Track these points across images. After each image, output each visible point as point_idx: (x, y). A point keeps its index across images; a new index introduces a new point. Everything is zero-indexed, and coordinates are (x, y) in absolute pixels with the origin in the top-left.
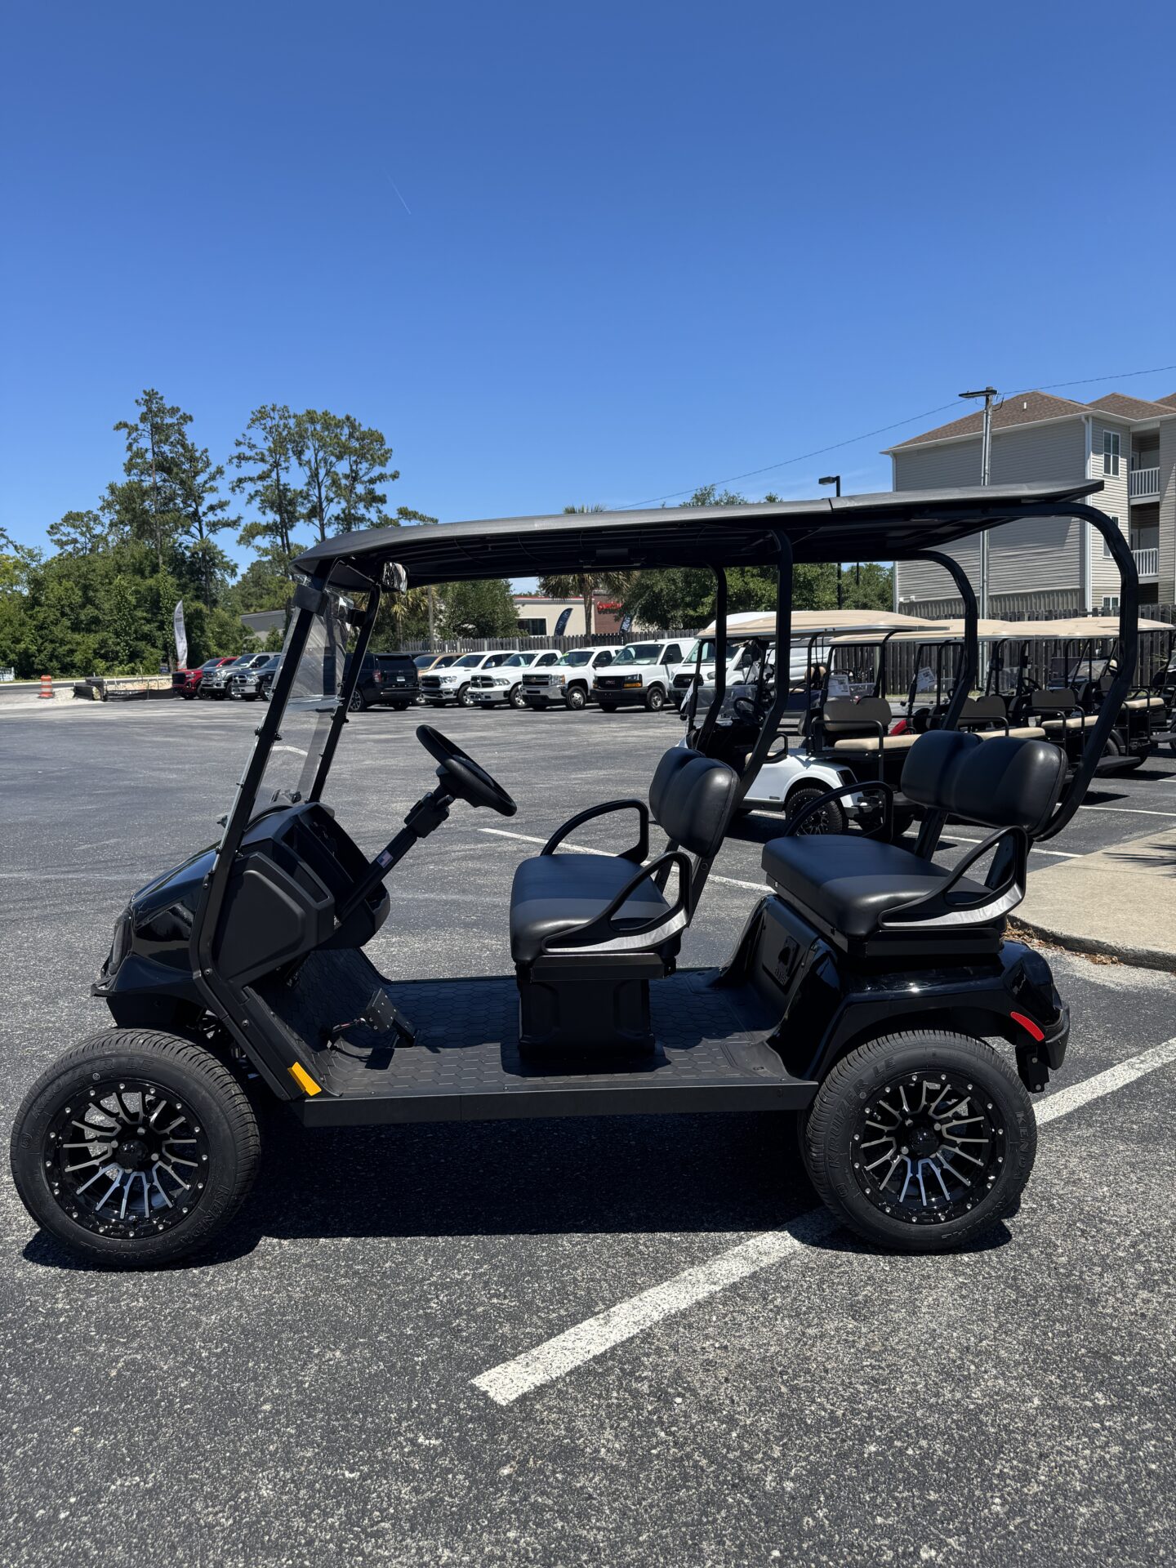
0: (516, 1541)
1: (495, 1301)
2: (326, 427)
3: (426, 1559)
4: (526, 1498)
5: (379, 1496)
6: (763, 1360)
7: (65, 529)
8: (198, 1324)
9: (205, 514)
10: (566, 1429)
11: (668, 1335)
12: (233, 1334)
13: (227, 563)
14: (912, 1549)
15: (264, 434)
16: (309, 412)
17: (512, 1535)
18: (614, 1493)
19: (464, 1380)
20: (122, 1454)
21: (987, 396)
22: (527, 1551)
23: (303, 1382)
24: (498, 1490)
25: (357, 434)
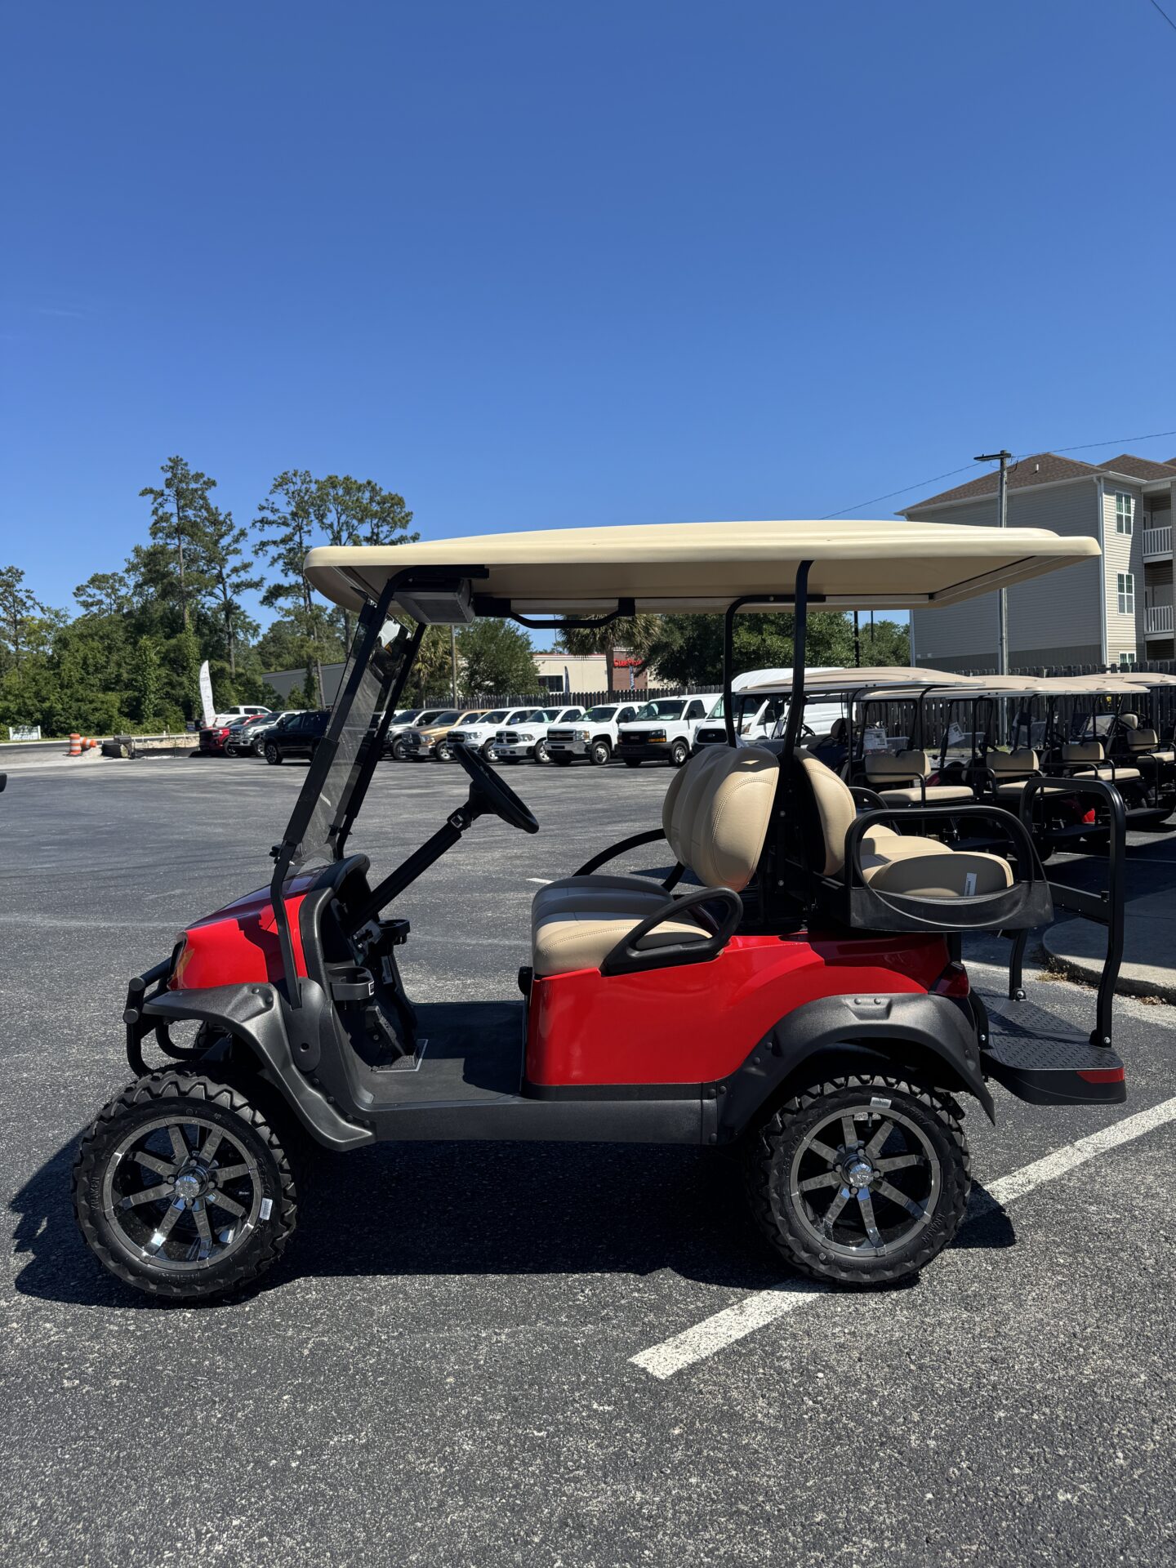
0: (698, 1486)
1: (636, 1294)
2: (348, 491)
3: (622, 1499)
4: (700, 1452)
5: (569, 1450)
6: (890, 1343)
7: (91, 591)
8: (372, 1313)
9: (228, 576)
10: (724, 1398)
11: (800, 1323)
12: (405, 1321)
13: (250, 623)
14: (1049, 1493)
15: (286, 499)
16: (331, 478)
17: (693, 1480)
18: (776, 1449)
19: (624, 1359)
20: (333, 1417)
21: (1002, 459)
22: (710, 1494)
23: (479, 1360)
24: (673, 1446)
25: (378, 498)
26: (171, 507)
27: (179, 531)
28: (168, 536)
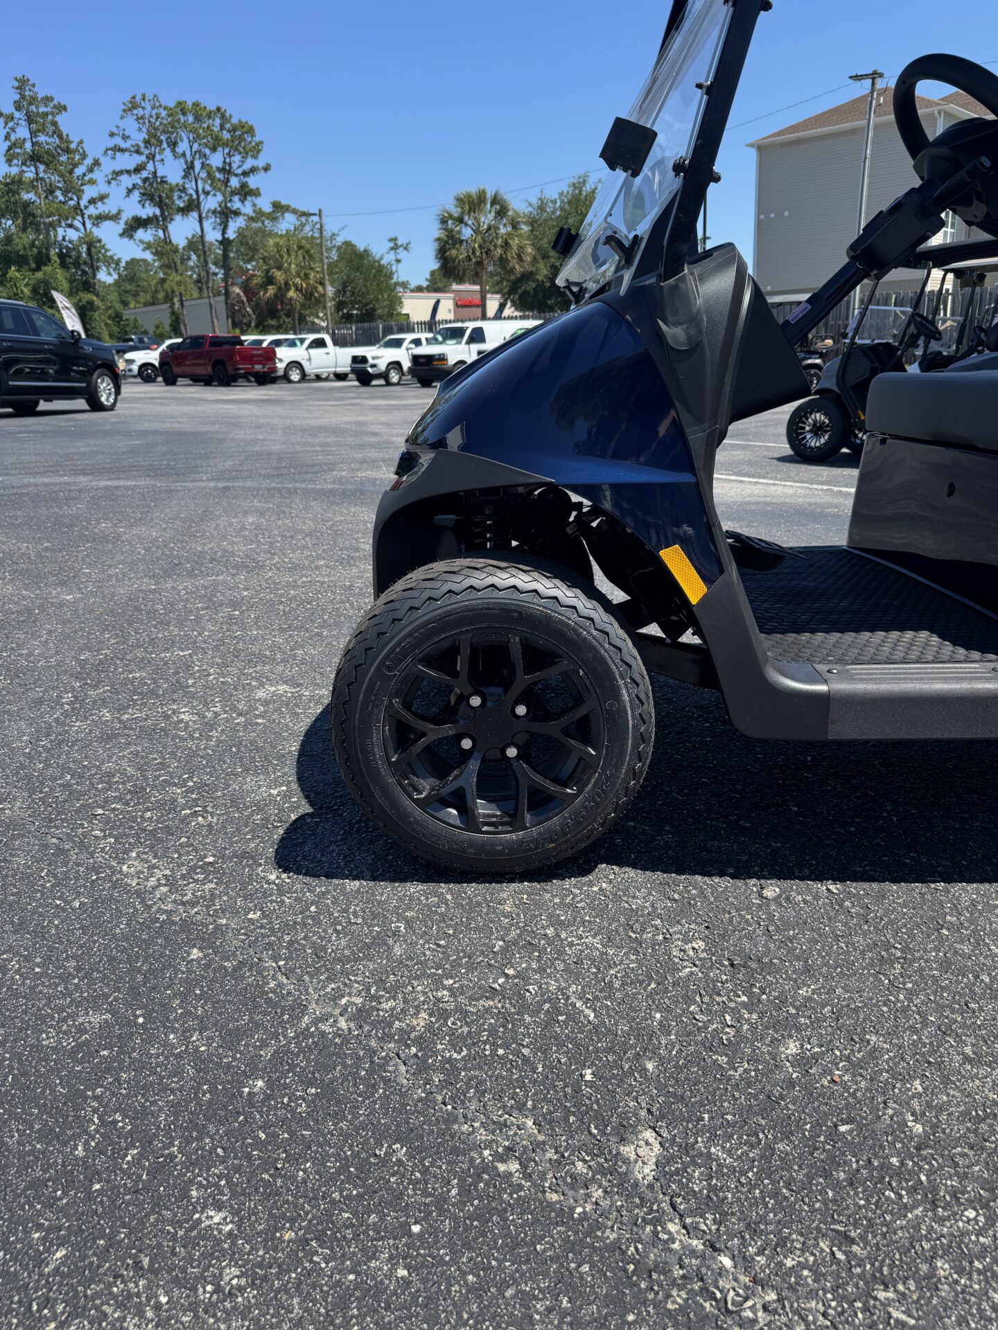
9: (86, 207)
13: (111, 257)
15: (136, 125)
16: (180, 103)
21: (873, 79)
25: (228, 126)
26: (23, 132)
27: (35, 158)
28: (24, 164)
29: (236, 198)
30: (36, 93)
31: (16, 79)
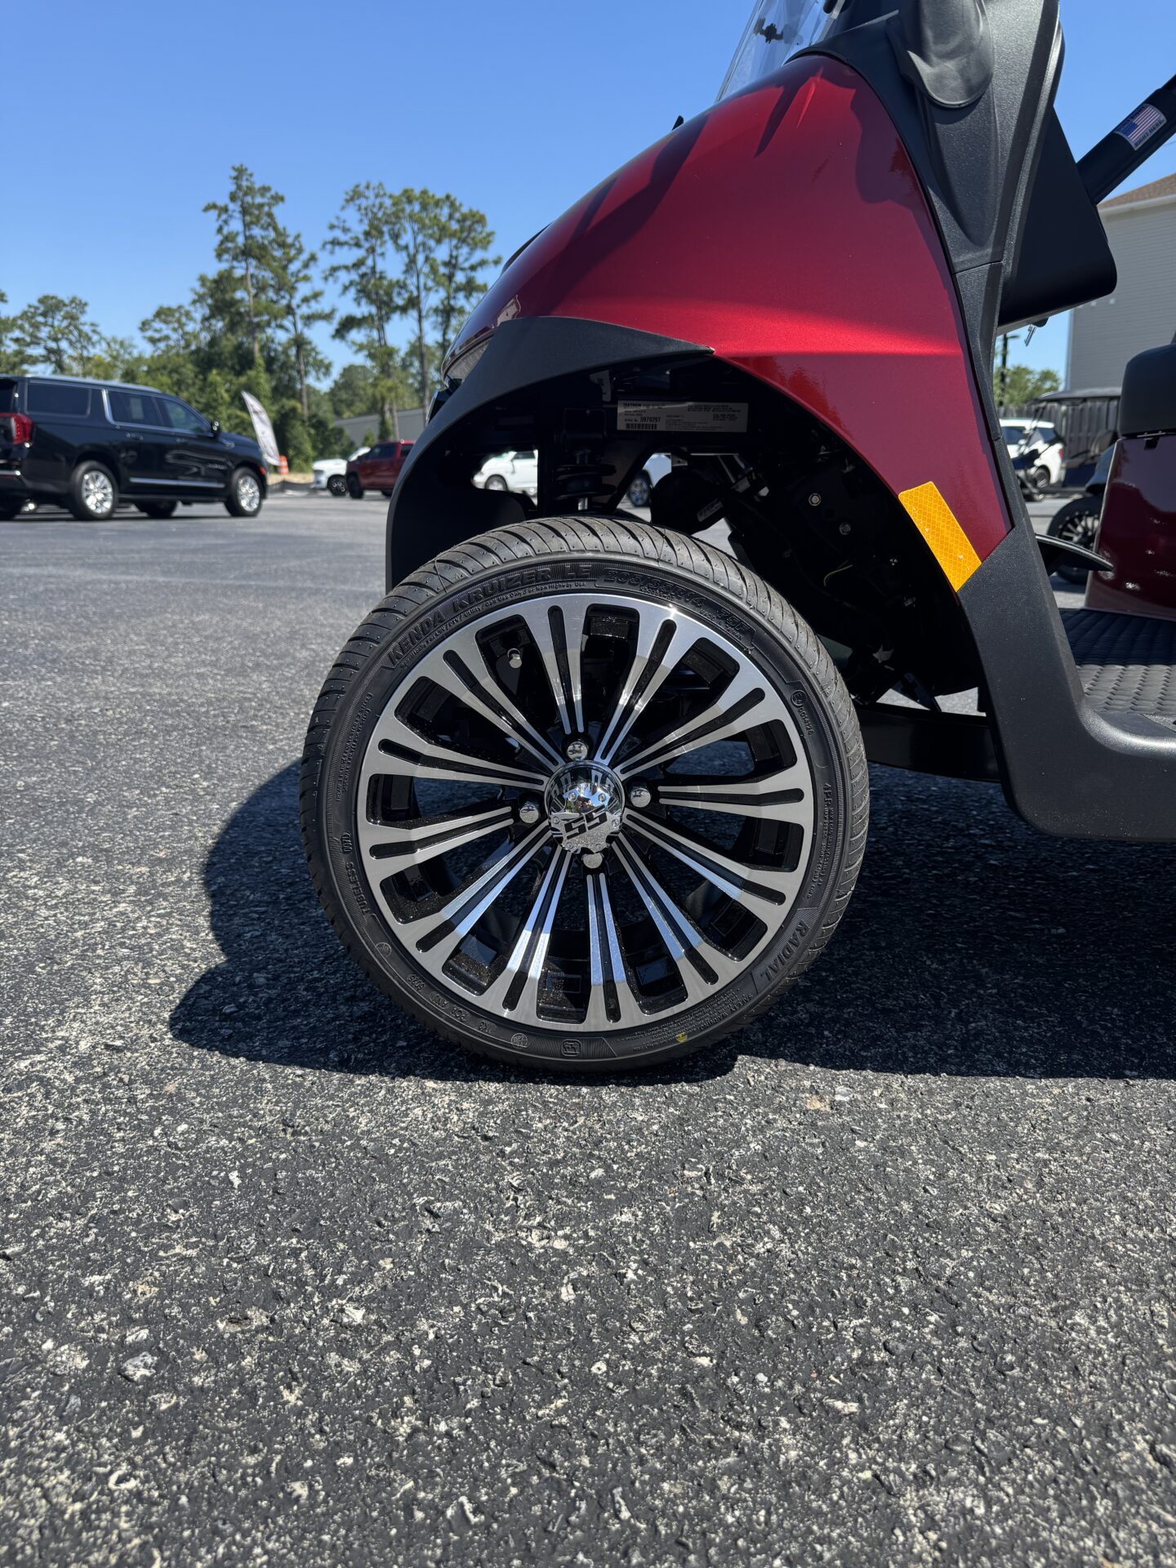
2: (424, 207)
7: (157, 325)
9: (298, 306)
13: (321, 361)
15: (357, 216)
16: (406, 191)
25: (457, 215)
26: (236, 225)
27: (246, 253)
28: (235, 258)
29: (461, 295)
30: (253, 183)
31: (234, 168)
